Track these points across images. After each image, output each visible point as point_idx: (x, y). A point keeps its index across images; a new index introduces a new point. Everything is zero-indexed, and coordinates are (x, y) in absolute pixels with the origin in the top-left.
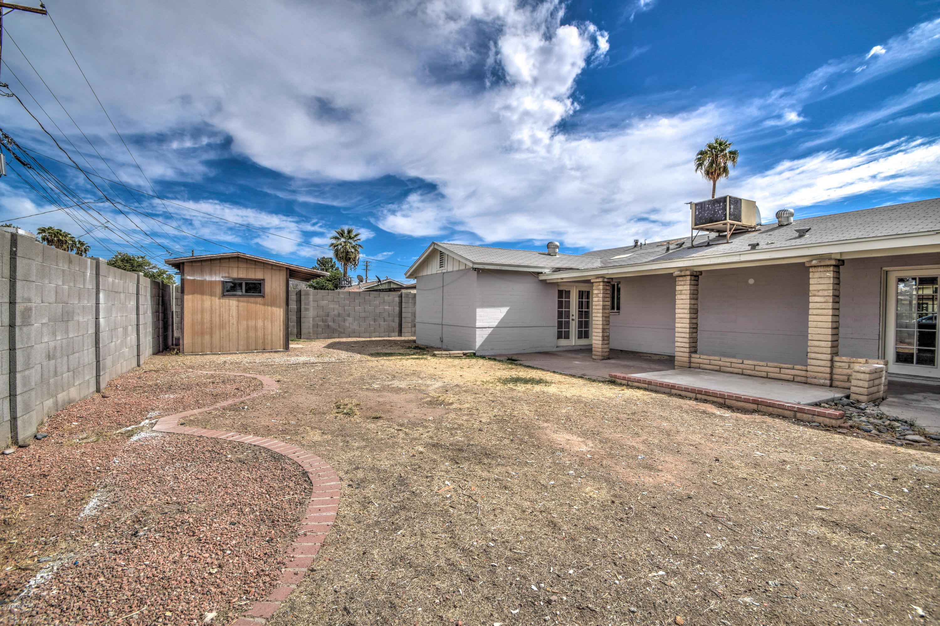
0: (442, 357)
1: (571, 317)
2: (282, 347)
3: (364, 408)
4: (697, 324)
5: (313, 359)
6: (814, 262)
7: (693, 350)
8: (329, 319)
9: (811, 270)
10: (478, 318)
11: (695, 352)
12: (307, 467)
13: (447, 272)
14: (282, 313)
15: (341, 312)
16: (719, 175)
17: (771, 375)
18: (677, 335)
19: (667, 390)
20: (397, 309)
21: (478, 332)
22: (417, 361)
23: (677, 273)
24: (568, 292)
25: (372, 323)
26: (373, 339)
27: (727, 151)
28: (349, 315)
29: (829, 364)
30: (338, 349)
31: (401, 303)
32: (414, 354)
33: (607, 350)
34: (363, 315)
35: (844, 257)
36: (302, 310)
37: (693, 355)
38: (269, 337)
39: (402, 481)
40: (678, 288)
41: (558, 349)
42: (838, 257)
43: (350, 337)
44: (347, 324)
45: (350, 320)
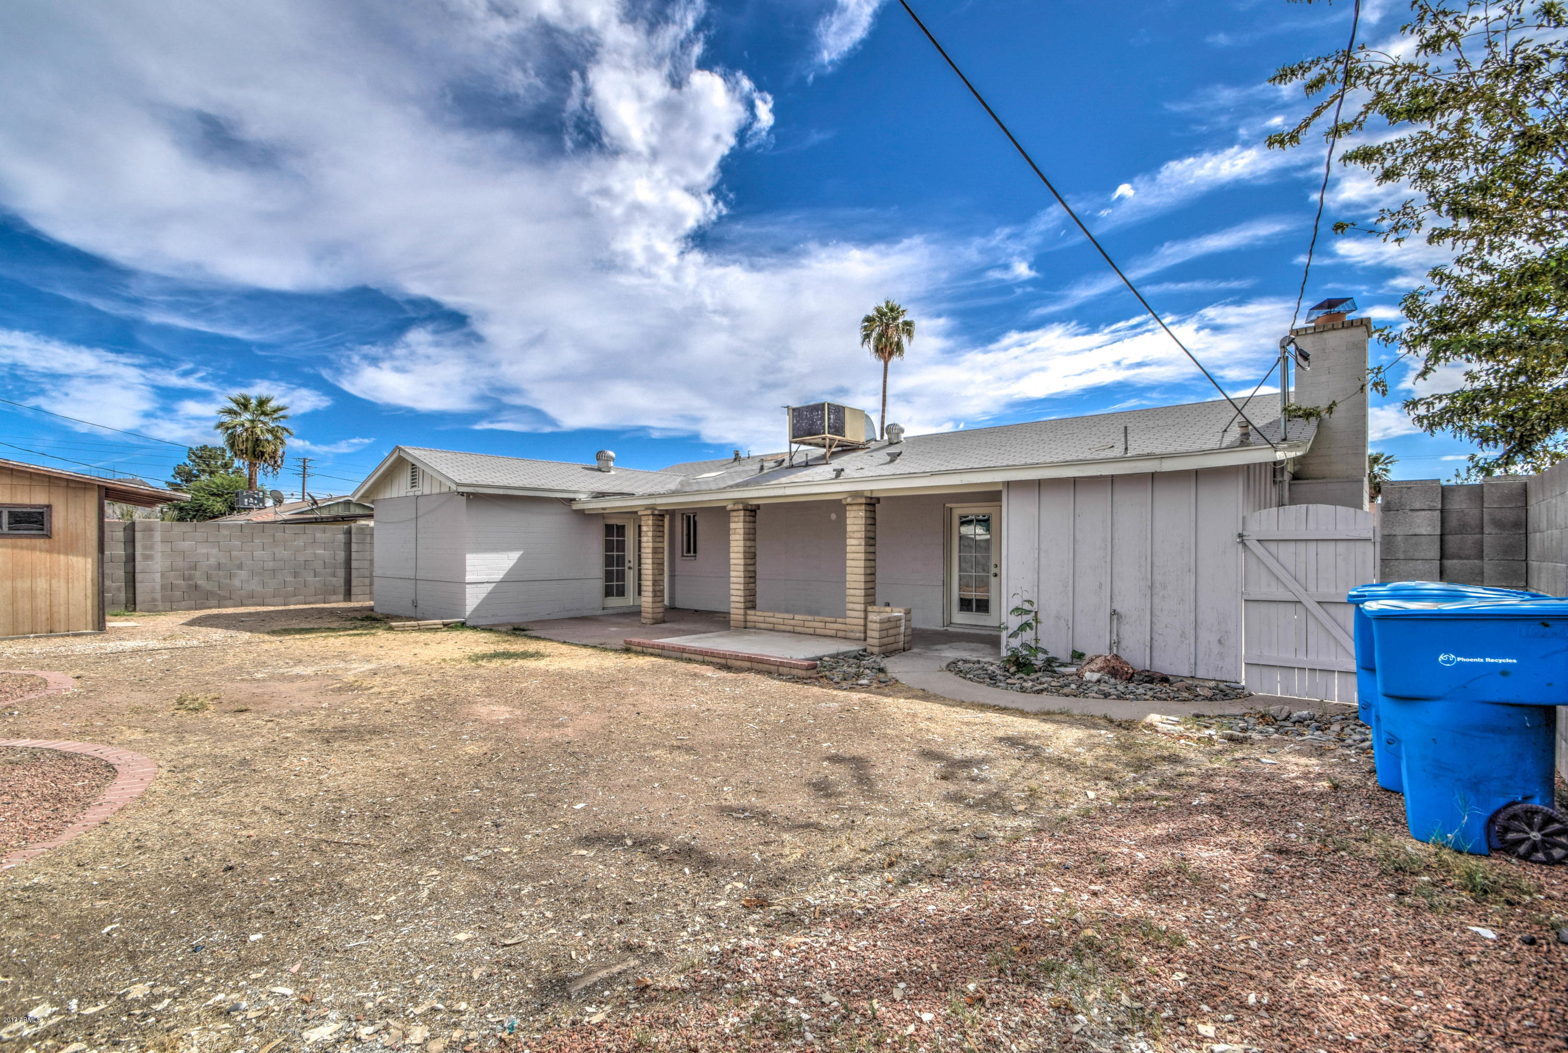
0: (403, 630)
1: (627, 565)
2: (90, 626)
3: (225, 702)
4: (755, 572)
5: (152, 644)
6: (849, 500)
7: (749, 605)
8: (198, 574)
9: (848, 508)
10: (468, 568)
11: (754, 608)
13: (423, 495)
14: (89, 566)
15: (223, 561)
16: (891, 354)
17: (818, 631)
18: (732, 586)
20: (341, 555)
21: (469, 590)
22: (357, 639)
23: (730, 507)
24: (621, 529)
25: (289, 579)
26: (292, 607)
27: (900, 320)
28: (240, 567)
29: (862, 615)
30: (212, 626)
31: (348, 544)
32: (355, 628)
33: (661, 610)
34: (271, 565)
35: (875, 495)
36: (138, 557)
37: (749, 612)
38: (63, 610)
40: (732, 526)
41: (606, 612)
42: (869, 495)
43: (242, 605)
44: (237, 582)
45: (243, 574)
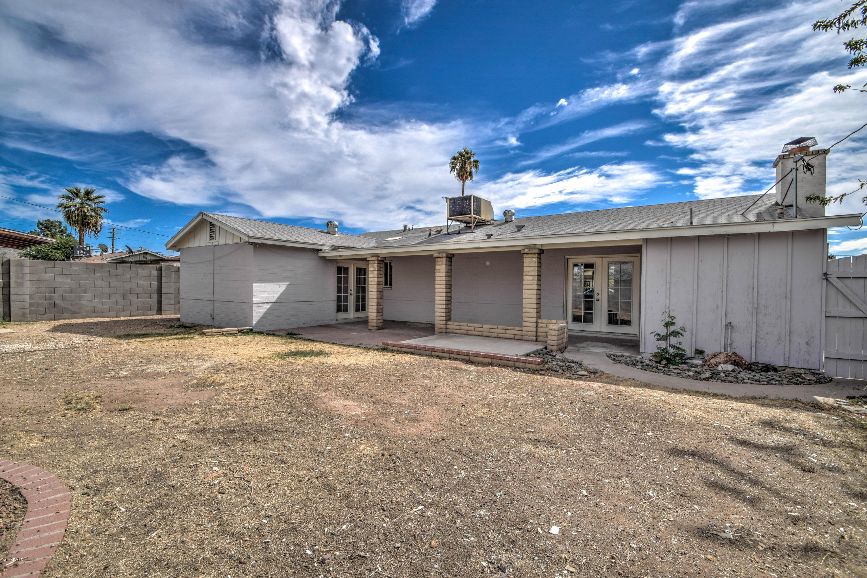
0: (212, 335)
1: (349, 292)
3: (107, 400)
4: (451, 297)
5: (29, 347)
6: (526, 251)
7: (448, 318)
8: (56, 296)
9: (524, 256)
10: (254, 293)
11: (450, 320)
12: (17, 482)
13: (219, 245)
15: (74, 287)
16: (466, 178)
17: (500, 335)
18: (437, 306)
19: (428, 353)
20: (155, 285)
21: (255, 308)
22: (182, 341)
23: (436, 255)
24: (346, 270)
25: (120, 300)
26: (122, 319)
27: (472, 159)
28: (86, 291)
29: (535, 325)
31: (160, 277)
32: (177, 334)
33: (382, 321)
34: (107, 290)
35: (544, 248)
36: (12, 284)
37: (449, 323)
39: (157, 476)
40: (437, 267)
41: (338, 322)
42: (540, 247)
43: (87, 317)
44: (84, 302)
45: (88, 296)
